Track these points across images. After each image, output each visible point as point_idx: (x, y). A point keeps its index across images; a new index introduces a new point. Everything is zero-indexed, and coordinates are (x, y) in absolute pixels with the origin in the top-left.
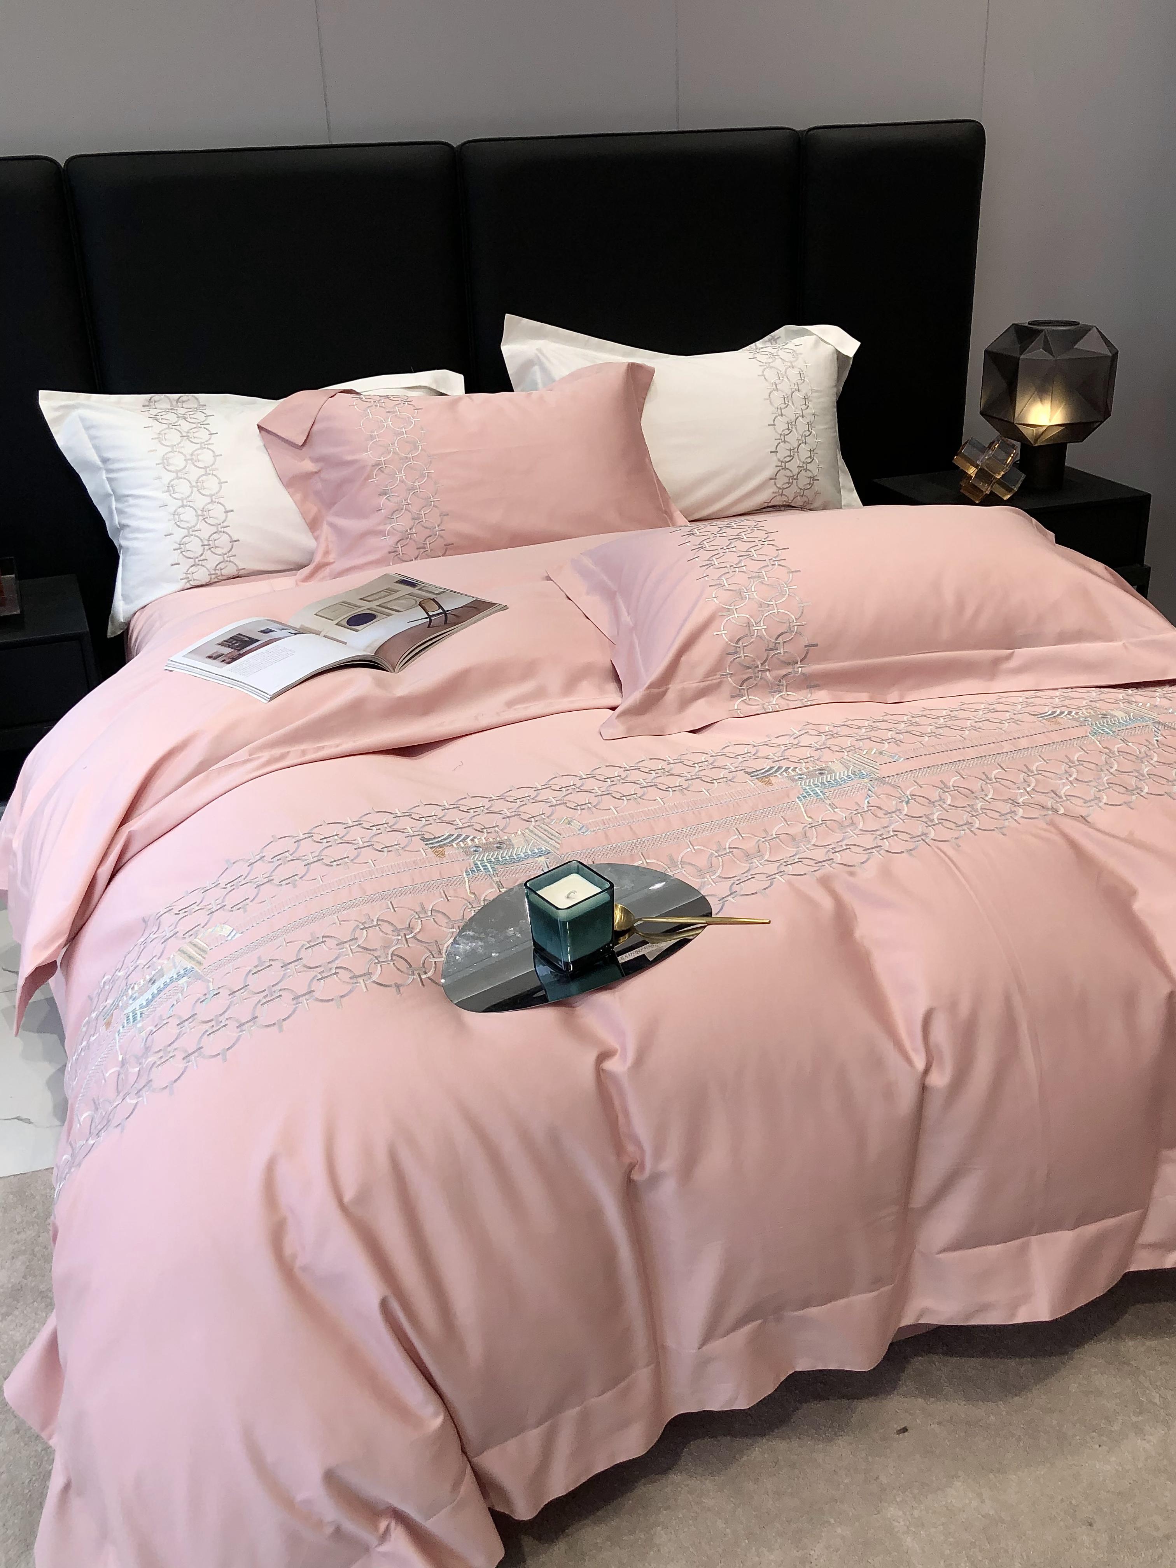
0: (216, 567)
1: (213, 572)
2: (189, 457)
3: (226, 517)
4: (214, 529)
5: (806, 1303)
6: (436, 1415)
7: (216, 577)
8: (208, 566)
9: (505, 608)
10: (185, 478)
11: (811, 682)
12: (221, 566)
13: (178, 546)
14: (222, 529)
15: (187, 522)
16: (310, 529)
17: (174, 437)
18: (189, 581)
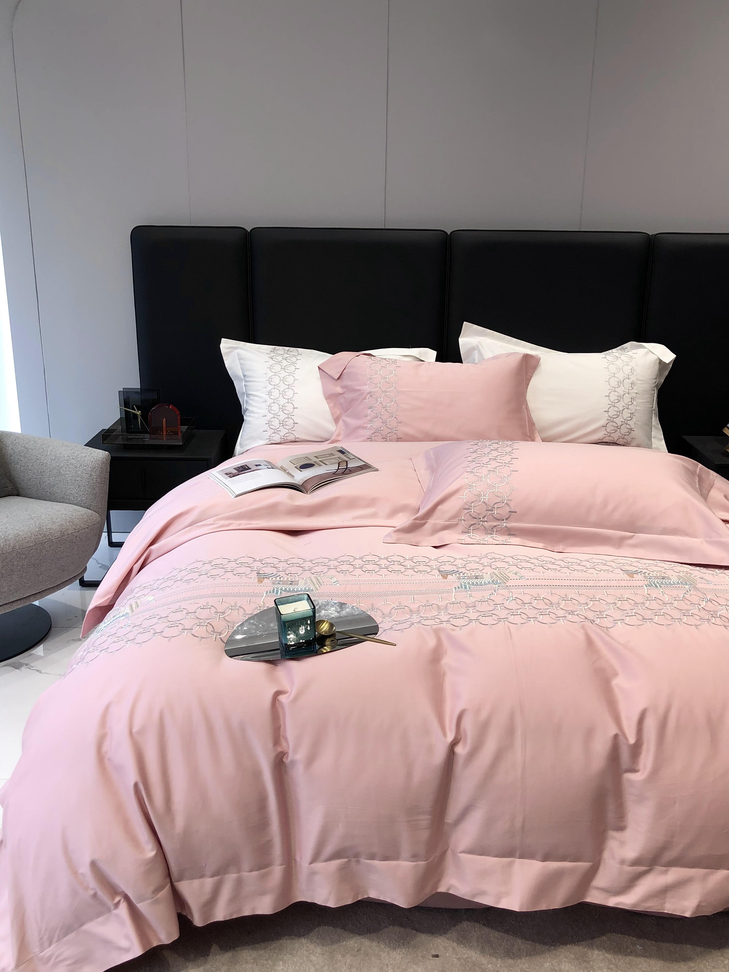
0: (285, 435)
1: (283, 437)
2: (282, 379)
3: (294, 410)
4: (287, 416)
5: (372, 857)
6: (152, 850)
7: (284, 440)
8: (281, 434)
9: (377, 470)
10: (278, 389)
11: (511, 532)
12: (287, 435)
13: (267, 422)
14: (291, 417)
15: (274, 411)
16: (335, 422)
17: (277, 368)
18: (270, 441)
